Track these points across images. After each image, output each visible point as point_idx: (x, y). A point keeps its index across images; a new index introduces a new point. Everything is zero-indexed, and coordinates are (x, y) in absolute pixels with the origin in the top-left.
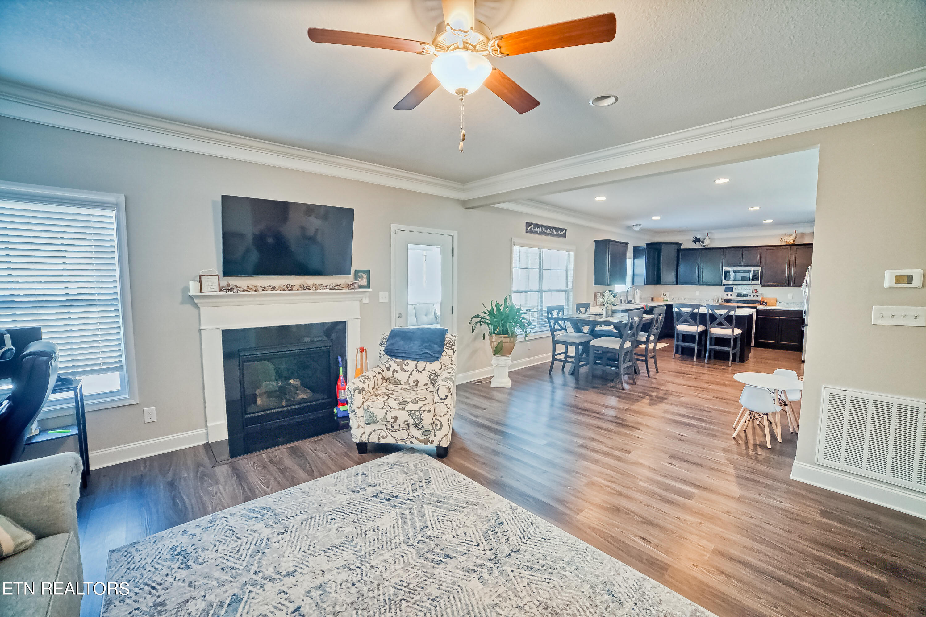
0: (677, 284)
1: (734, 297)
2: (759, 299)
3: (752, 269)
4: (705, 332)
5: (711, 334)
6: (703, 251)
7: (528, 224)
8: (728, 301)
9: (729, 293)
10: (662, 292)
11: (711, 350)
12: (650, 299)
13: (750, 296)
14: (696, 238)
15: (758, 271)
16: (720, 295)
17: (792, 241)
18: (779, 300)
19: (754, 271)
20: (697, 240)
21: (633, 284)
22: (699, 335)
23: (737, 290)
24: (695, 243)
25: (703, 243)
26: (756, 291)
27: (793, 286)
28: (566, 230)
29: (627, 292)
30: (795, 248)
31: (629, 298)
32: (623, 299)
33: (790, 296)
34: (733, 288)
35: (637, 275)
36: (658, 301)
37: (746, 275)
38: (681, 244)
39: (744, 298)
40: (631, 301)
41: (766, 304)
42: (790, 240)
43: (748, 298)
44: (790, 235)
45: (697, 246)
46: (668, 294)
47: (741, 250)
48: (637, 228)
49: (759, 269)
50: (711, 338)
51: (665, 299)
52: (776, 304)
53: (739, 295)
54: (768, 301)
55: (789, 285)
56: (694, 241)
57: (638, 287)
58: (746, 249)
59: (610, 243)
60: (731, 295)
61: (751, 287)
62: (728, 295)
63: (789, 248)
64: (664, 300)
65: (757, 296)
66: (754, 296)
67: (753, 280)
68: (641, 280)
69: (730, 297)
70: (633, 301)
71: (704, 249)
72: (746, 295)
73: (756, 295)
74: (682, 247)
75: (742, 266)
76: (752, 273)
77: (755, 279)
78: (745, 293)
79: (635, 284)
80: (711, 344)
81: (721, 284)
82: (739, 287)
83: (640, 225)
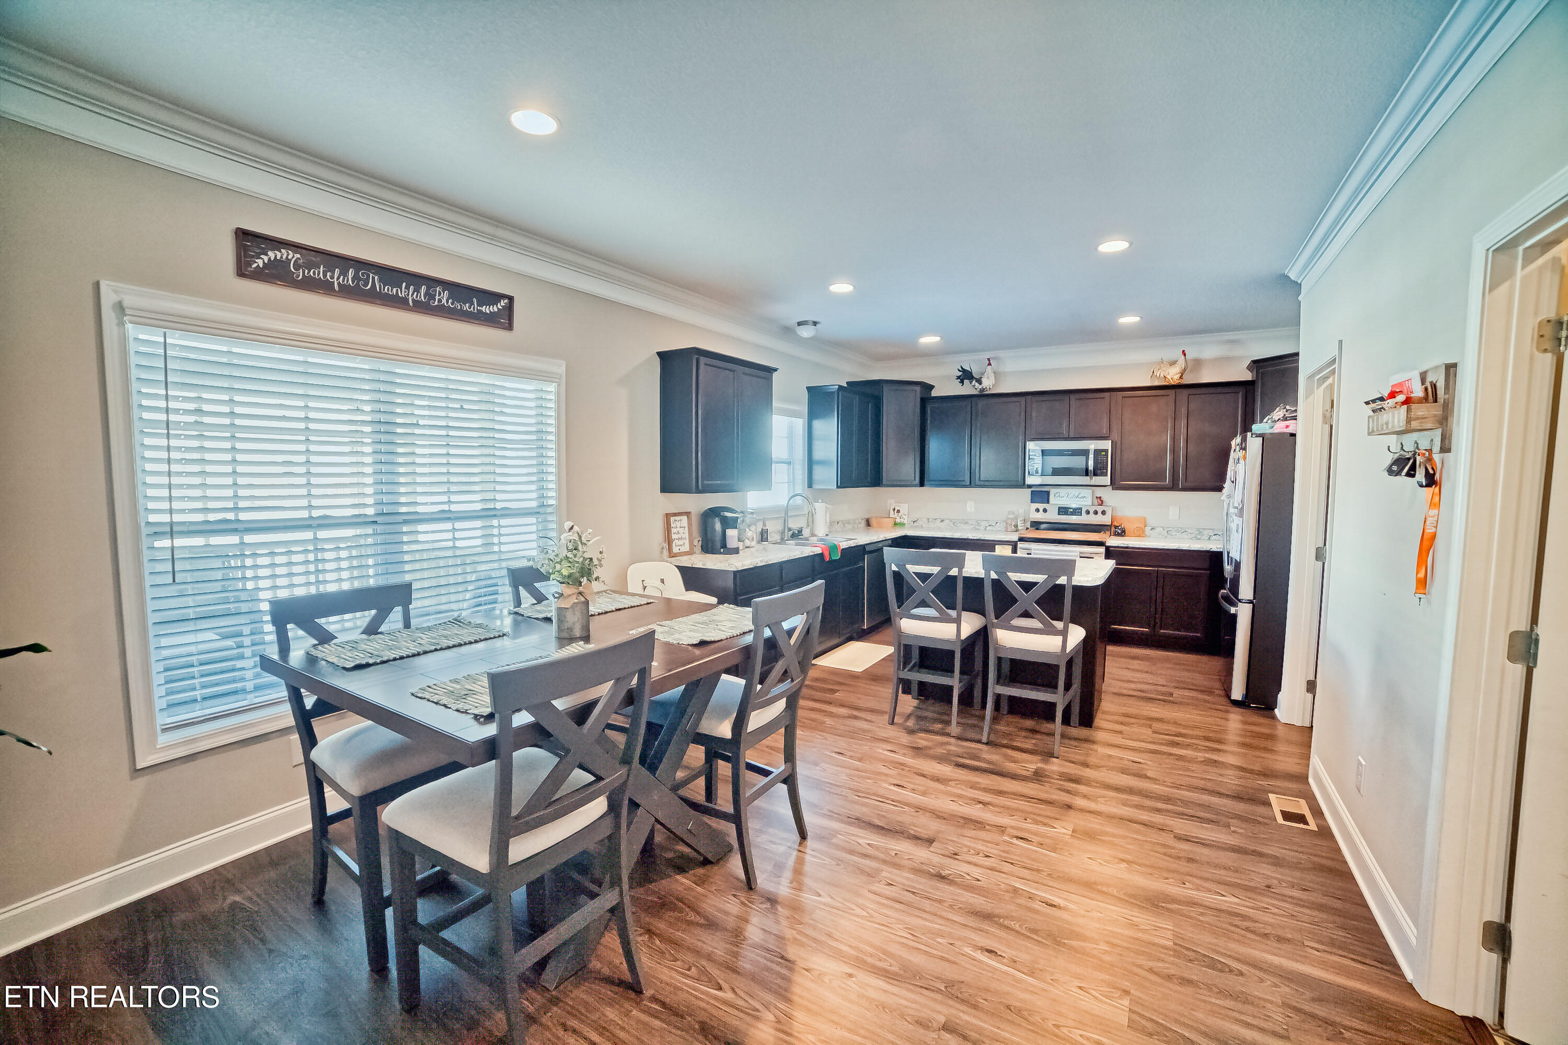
1: (1053, 516)
2: (1106, 520)
3: (1092, 445)
4: (982, 635)
5: (999, 648)
6: (981, 403)
7: (244, 237)
8: (1036, 525)
9: (1041, 506)
11: (998, 698)
12: (863, 523)
13: (1088, 512)
14: (964, 371)
15: (1106, 451)
16: (1021, 511)
18: (1151, 522)
19: (1097, 452)
20: (966, 376)
21: (810, 485)
22: (963, 651)
23: (1059, 498)
24: (962, 382)
26: (1101, 502)
27: (1184, 489)
28: (511, 299)
29: (787, 510)
30: (1185, 392)
31: (794, 525)
32: (774, 528)
34: (1048, 493)
35: (820, 463)
36: (880, 526)
37: (1078, 462)
38: (932, 387)
39: (1074, 519)
40: (800, 532)
41: (1122, 533)
42: (1172, 375)
43: (1083, 519)
44: (1173, 363)
45: (968, 389)
47: (1066, 397)
48: (806, 332)
49: (1107, 445)
50: (1000, 660)
51: (898, 520)
52: (1144, 531)
54: (1126, 525)
55: (1173, 487)
56: (958, 377)
57: (823, 494)
58: (1078, 396)
59: (703, 360)
60: (1045, 511)
61: (1087, 492)
62: (1038, 510)
63: (1171, 392)
64: (895, 524)
65: (1104, 513)
66: (1096, 513)
67: (1095, 474)
68: (828, 475)
69: (1040, 517)
70: (806, 533)
71: (983, 396)
72: (1077, 511)
73: (1100, 509)
74: (934, 393)
75: (1068, 439)
76: (1091, 456)
77: (1098, 471)
78: (1074, 506)
79: (816, 486)
80: (998, 681)
81: (1023, 485)
82: (1063, 491)
83: (815, 323)
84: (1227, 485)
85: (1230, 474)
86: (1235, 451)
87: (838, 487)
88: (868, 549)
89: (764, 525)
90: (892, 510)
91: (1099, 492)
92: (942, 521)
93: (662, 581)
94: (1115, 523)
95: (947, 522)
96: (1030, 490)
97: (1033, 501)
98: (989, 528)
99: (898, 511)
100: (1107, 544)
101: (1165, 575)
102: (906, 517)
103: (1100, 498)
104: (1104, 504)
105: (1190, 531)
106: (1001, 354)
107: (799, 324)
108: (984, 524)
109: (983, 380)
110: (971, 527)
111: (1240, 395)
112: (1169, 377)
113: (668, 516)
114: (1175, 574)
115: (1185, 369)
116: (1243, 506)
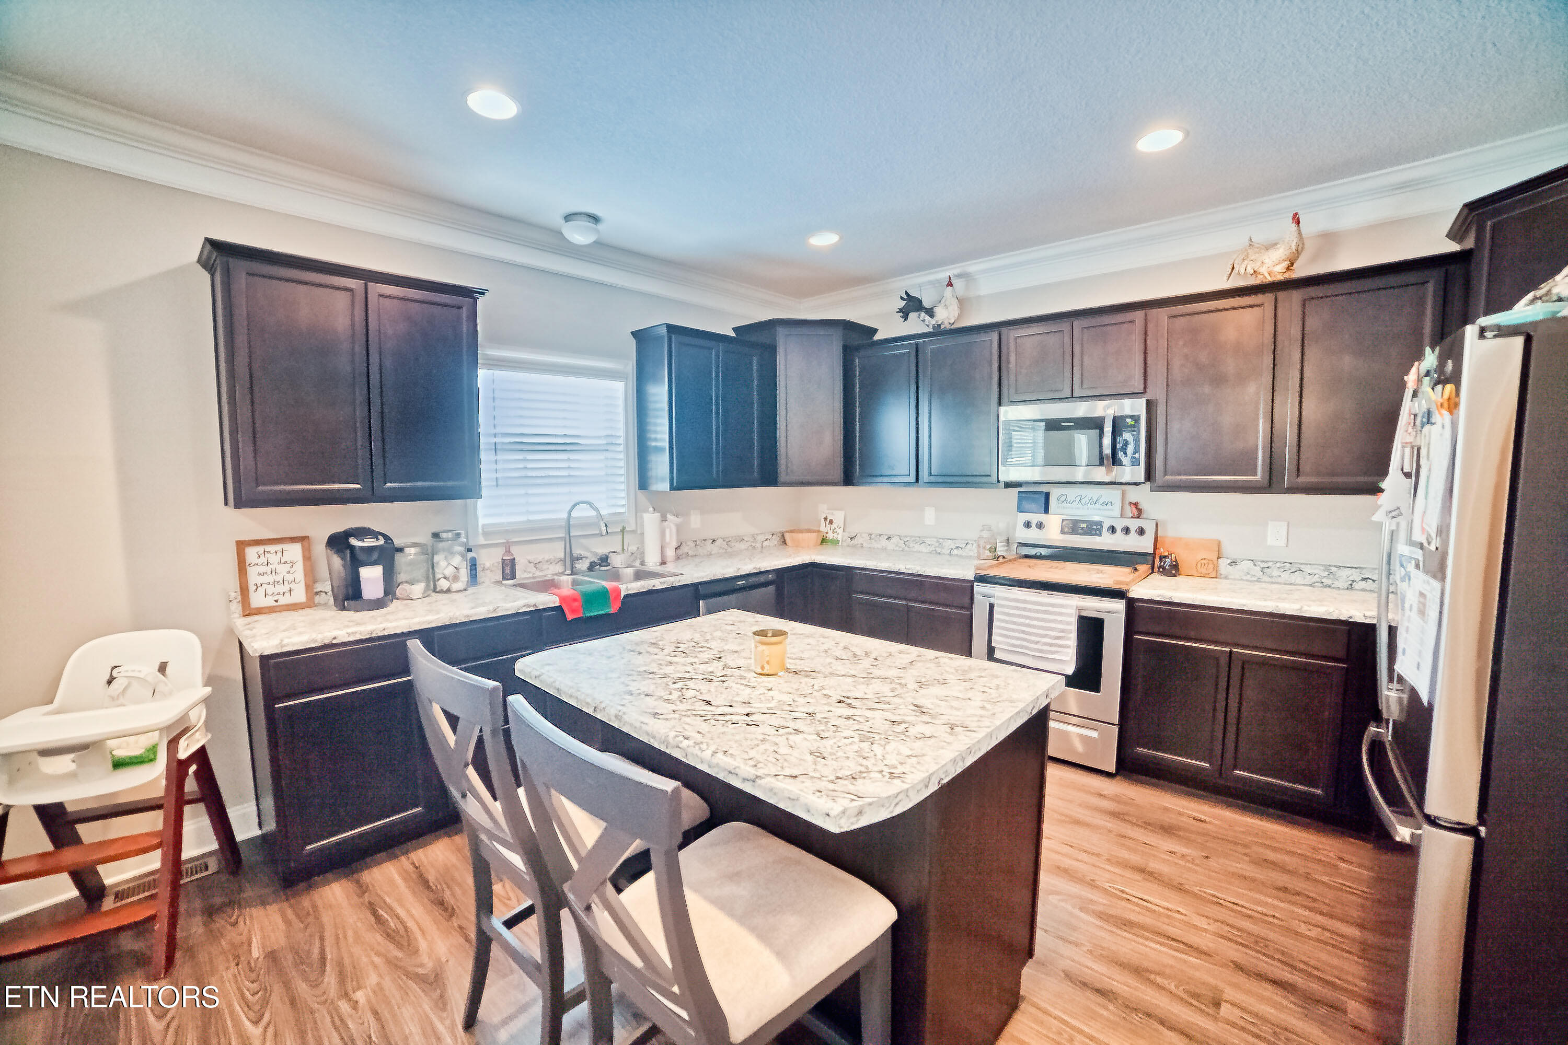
0: (848, 479)
2: (1145, 544)
9: (1035, 518)
10: (823, 510)
13: (1113, 530)
14: (909, 298)
17: (1281, 268)
18: (1230, 550)
24: (906, 317)
25: (930, 312)
30: (1296, 296)
33: (1275, 535)
41: (1173, 570)
43: (1105, 542)
46: (838, 517)
52: (1216, 567)
53: (1073, 527)
55: (1271, 484)
56: (901, 310)
60: (1040, 526)
61: (1114, 494)
62: (1028, 525)
63: (1267, 299)
65: (1141, 532)
69: (1032, 535)
72: (1094, 529)
73: (1134, 524)
84: (1393, 482)
85: (1399, 456)
86: (1415, 394)
87: (673, 488)
88: (702, 590)
89: (508, 552)
90: (823, 521)
91: (1134, 494)
92: (889, 538)
93: (163, 668)
94: (1162, 551)
95: (895, 540)
96: (1015, 491)
97: (1021, 510)
98: (955, 552)
99: (831, 522)
100: (1132, 595)
101: (1246, 663)
102: (840, 531)
103: (1136, 504)
104: (1144, 515)
105: (1308, 569)
106: (973, 267)
107: (568, 218)
108: (949, 544)
109: (936, 310)
110: (929, 549)
111: (1430, 287)
112: (1263, 270)
113: (241, 546)
114: (1264, 663)
115: (1299, 252)
116: (1446, 543)
